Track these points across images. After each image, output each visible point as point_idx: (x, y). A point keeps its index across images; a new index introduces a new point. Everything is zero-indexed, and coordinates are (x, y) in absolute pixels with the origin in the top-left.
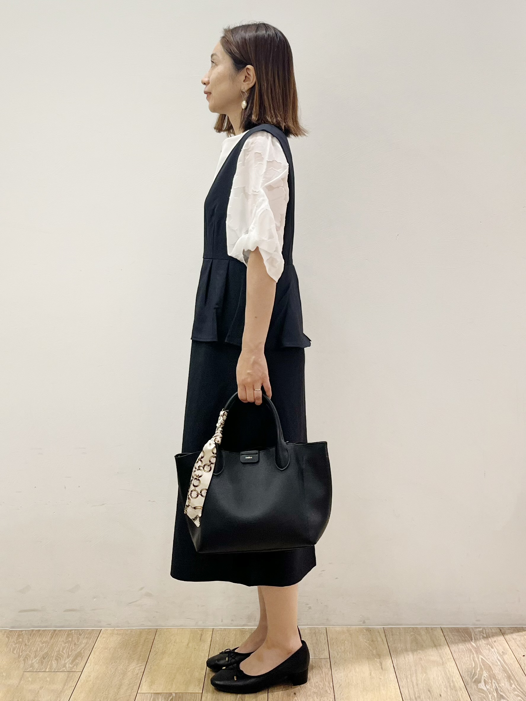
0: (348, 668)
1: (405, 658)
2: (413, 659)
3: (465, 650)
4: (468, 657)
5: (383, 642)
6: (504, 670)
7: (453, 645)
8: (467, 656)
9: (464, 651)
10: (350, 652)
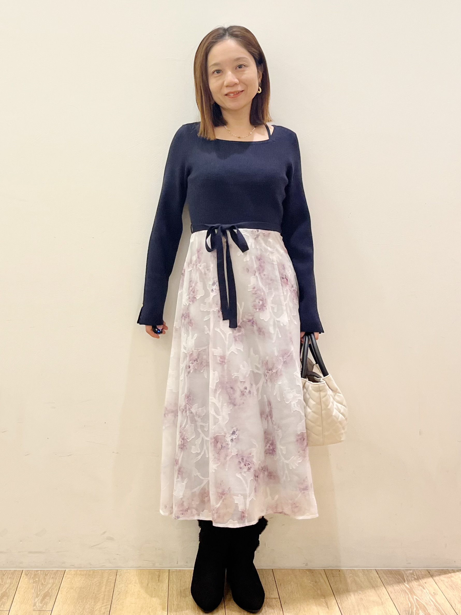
0: (298, 607)
1: (347, 599)
2: (355, 599)
3: (400, 590)
4: (404, 598)
5: (326, 583)
6: (437, 610)
7: (389, 586)
8: (403, 596)
9: (400, 592)
10: (297, 593)
